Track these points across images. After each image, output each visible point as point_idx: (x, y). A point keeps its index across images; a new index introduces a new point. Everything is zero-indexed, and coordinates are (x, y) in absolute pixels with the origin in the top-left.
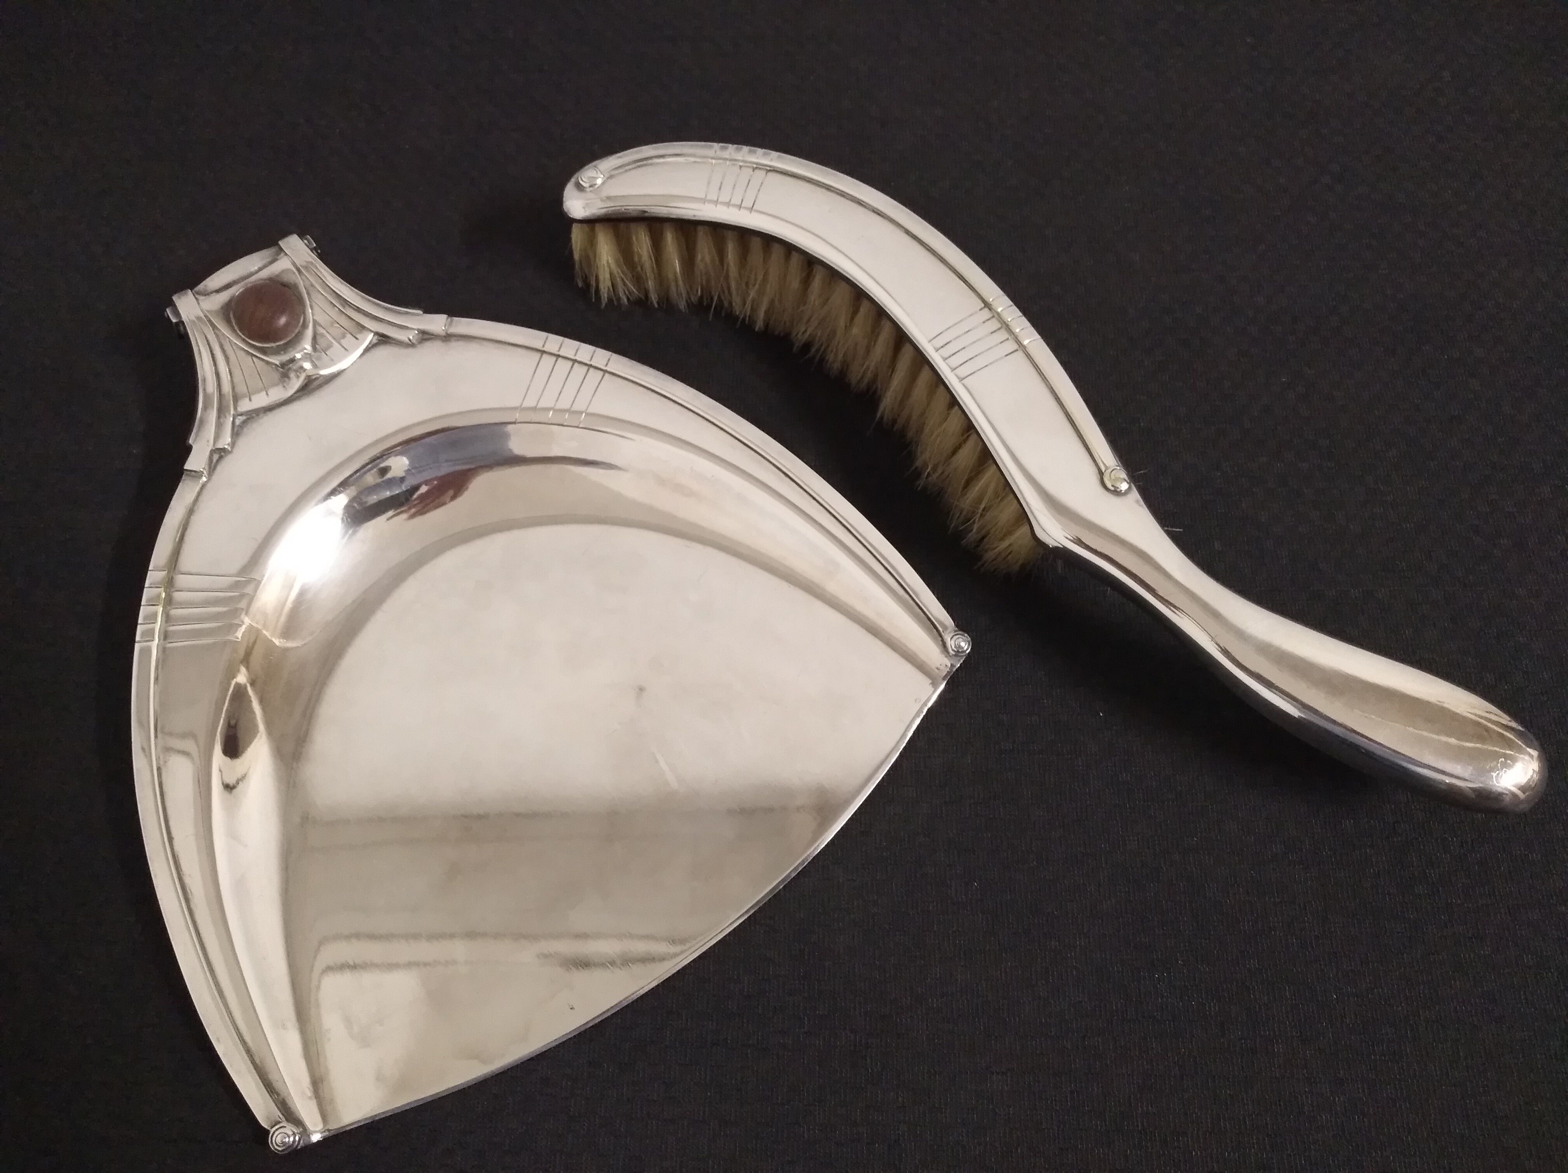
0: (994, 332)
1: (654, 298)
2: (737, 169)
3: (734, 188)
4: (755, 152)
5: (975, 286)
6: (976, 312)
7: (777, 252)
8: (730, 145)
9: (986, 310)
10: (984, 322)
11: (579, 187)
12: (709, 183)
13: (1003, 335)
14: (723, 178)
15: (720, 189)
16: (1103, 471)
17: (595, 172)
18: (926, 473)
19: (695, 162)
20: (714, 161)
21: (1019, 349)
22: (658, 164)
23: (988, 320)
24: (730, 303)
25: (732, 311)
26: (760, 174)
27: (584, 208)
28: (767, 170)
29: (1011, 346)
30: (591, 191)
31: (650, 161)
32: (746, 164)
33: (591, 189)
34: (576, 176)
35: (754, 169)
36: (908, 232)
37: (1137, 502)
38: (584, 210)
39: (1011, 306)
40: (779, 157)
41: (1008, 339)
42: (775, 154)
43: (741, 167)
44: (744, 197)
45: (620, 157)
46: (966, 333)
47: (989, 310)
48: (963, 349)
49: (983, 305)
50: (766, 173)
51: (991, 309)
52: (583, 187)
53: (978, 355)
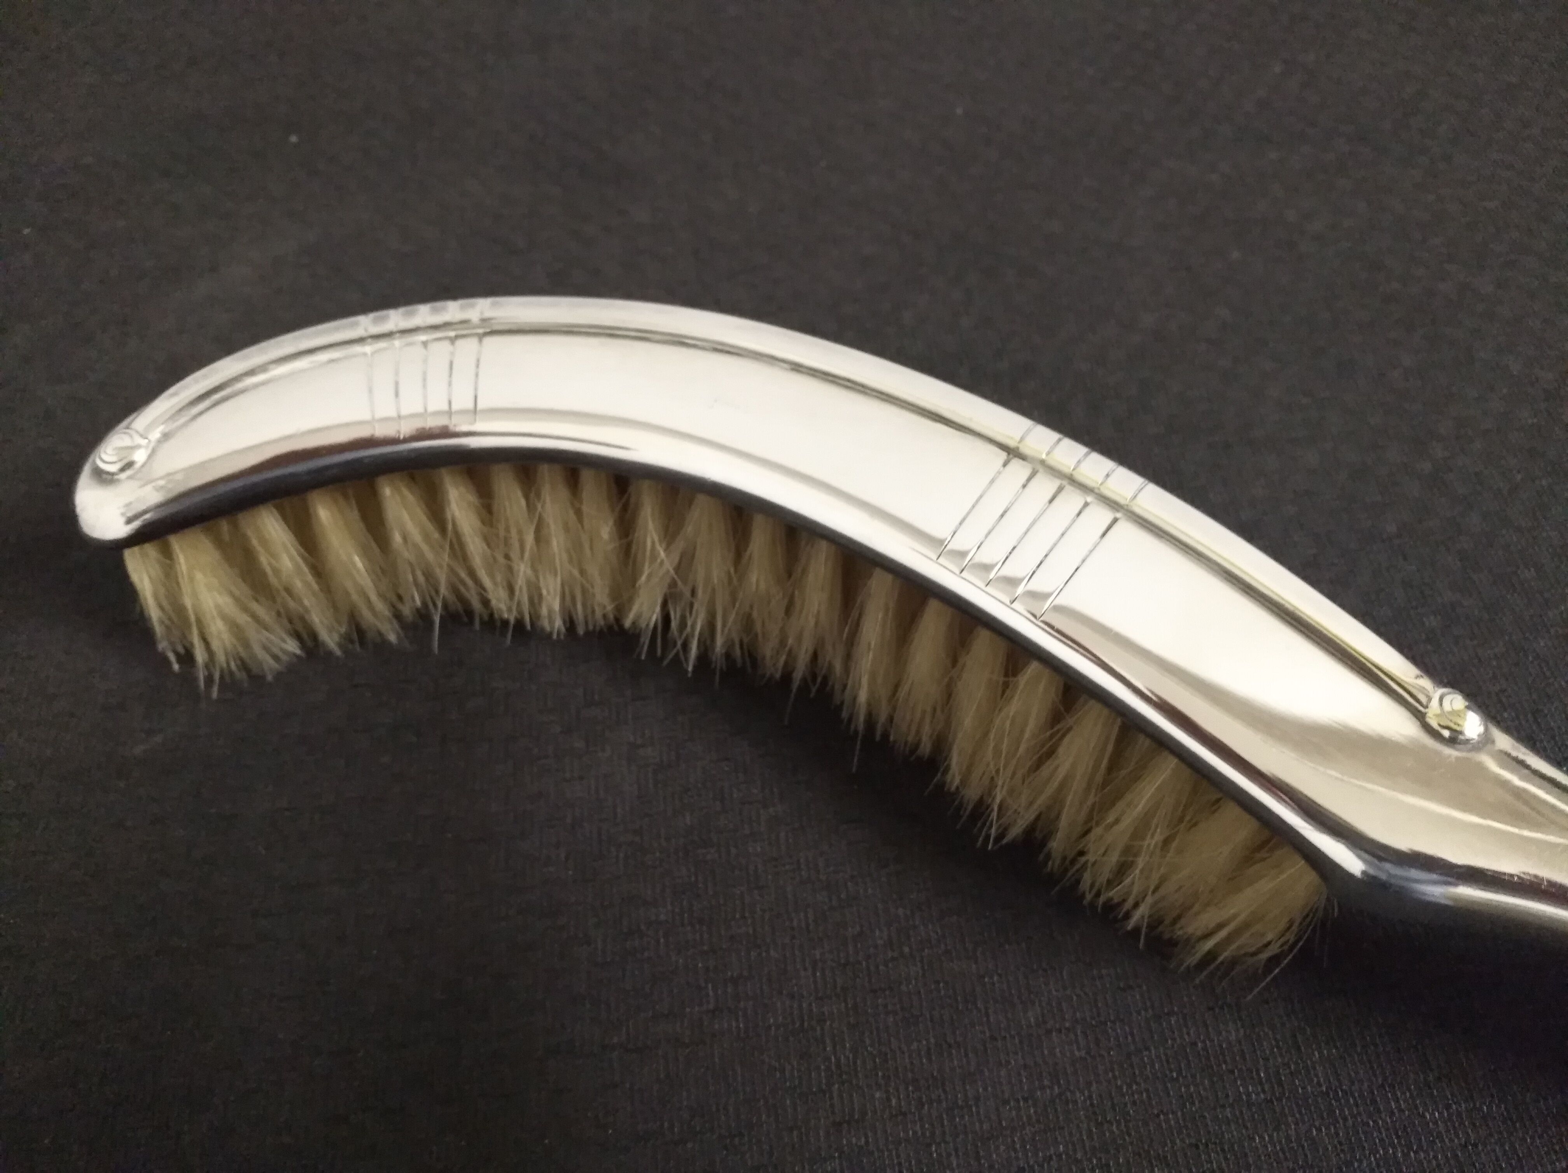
0: (1056, 496)
1: (330, 639)
2: (420, 349)
3: (424, 386)
5: (972, 425)
6: (999, 473)
7: (548, 478)
8: (392, 311)
9: (1016, 463)
10: (1024, 487)
11: (103, 478)
12: (370, 391)
13: (1072, 500)
14: (397, 373)
15: (397, 394)
17: (128, 439)
18: (996, 808)
19: (330, 361)
20: (367, 349)
21: (1120, 515)
22: (256, 386)
23: (1029, 479)
24: (486, 602)
25: (491, 615)
26: (469, 345)
28: (477, 335)
29: (1101, 516)
30: (127, 478)
31: (239, 386)
32: (434, 336)
33: (129, 473)
34: (90, 460)
35: (453, 340)
39: (1061, 441)
40: (495, 304)
41: (1088, 503)
42: (485, 302)
43: (425, 343)
44: (450, 394)
45: (175, 394)
46: (1002, 516)
47: (1021, 461)
48: (1014, 548)
49: (1003, 455)
50: (480, 341)
51: (1023, 457)
52: (113, 474)
53: (1051, 550)
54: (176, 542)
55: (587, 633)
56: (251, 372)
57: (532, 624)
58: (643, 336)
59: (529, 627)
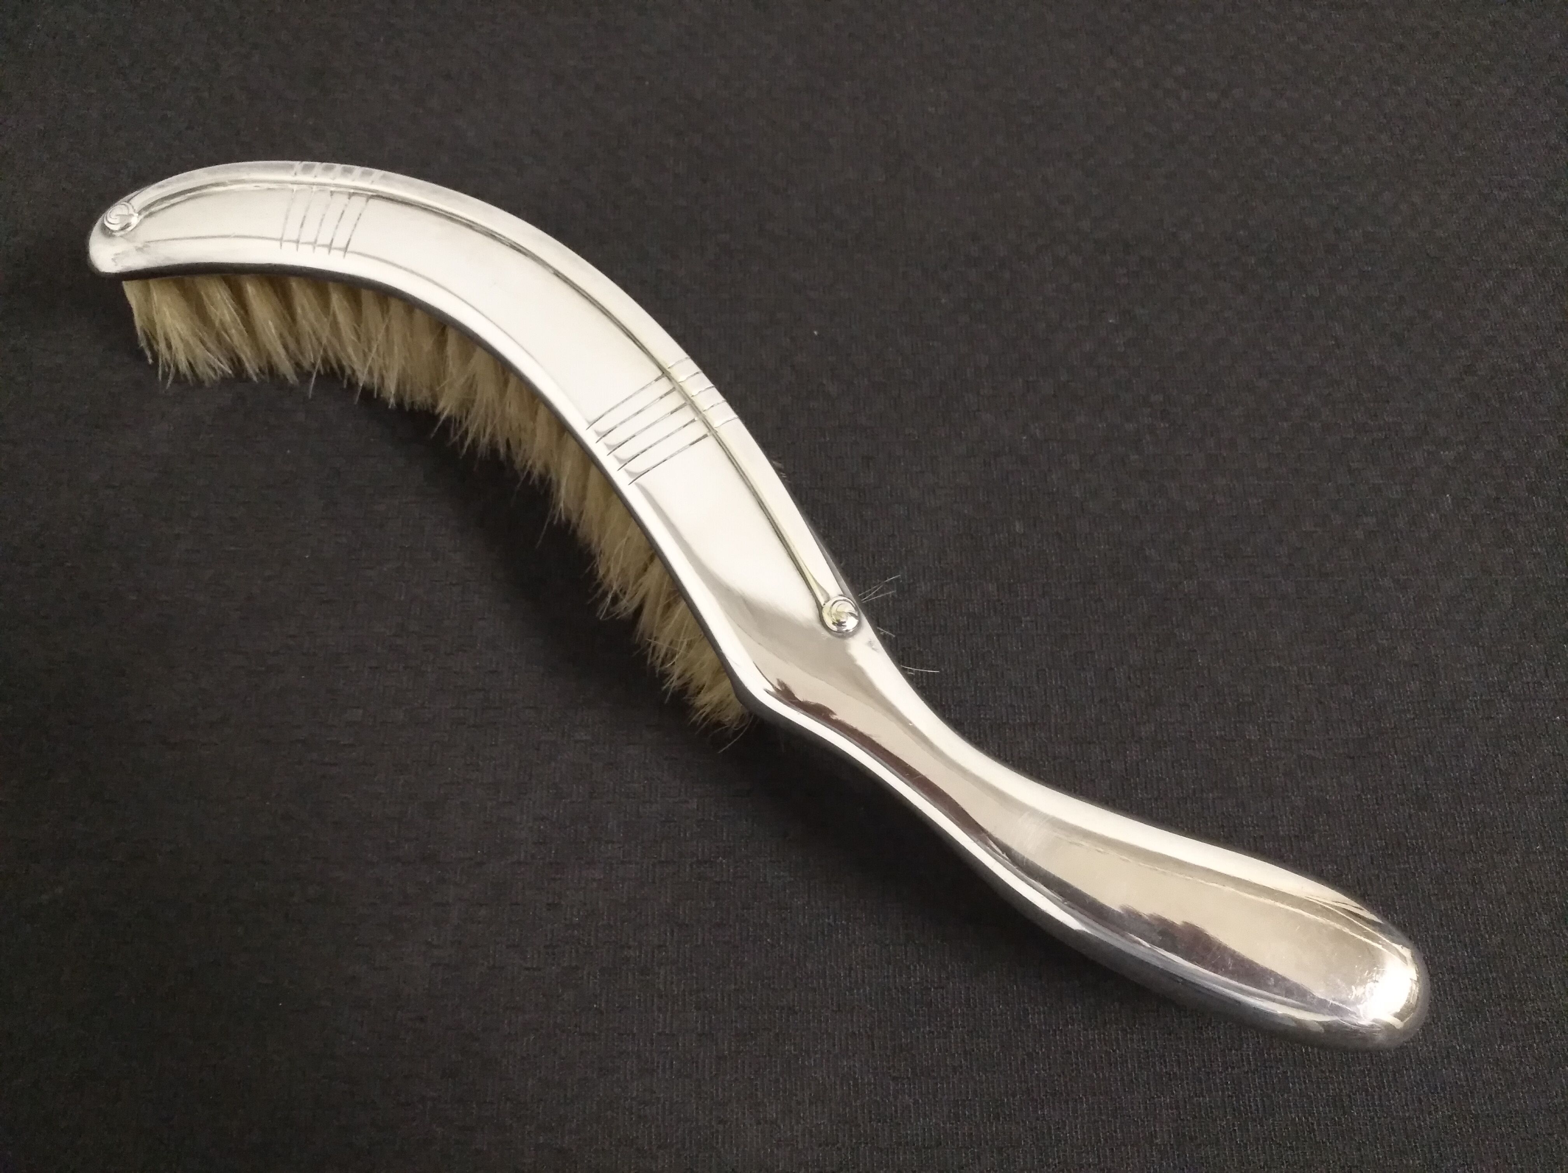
0: (676, 410)
2: (326, 197)
3: (321, 225)
4: (350, 171)
5: (648, 346)
6: (650, 384)
8: (318, 164)
9: (664, 379)
10: (661, 398)
11: (107, 232)
12: (287, 216)
13: (685, 416)
14: (307, 209)
15: (302, 225)
16: (822, 604)
17: (126, 208)
19: (269, 189)
20: (295, 187)
21: (708, 434)
22: (218, 193)
23: (666, 394)
26: (358, 202)
27: (113, 260)
28: (367, 196)
29: (698, 430)
30: (121, 236)
31: (205, 191)
32: (339, 189)
33: (122, 232)
34: (102, 218)
35: (351, 195)
36: (557, 274)
37: (870, 644)
38: (114, 263)
39: (697, 373)
40: (384, 177)
41: (693, 421)
42: (378, 173)
43: (332, 193)
44: (334, 234)
45: (163, 186)
46: (638, 413)
47: (668, 380)
48: (634, 436)
49: (660, 373)
50: (367, 201)
51: (670, 379)
52: (113, 231)
53: (655, 444)
54: (152, 283)
55: (412, 410)
56: (217, 185)
57: (378, 395)
58: (470, 225)
59: (375, 396)
